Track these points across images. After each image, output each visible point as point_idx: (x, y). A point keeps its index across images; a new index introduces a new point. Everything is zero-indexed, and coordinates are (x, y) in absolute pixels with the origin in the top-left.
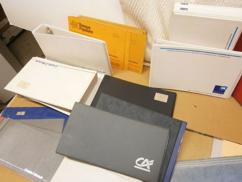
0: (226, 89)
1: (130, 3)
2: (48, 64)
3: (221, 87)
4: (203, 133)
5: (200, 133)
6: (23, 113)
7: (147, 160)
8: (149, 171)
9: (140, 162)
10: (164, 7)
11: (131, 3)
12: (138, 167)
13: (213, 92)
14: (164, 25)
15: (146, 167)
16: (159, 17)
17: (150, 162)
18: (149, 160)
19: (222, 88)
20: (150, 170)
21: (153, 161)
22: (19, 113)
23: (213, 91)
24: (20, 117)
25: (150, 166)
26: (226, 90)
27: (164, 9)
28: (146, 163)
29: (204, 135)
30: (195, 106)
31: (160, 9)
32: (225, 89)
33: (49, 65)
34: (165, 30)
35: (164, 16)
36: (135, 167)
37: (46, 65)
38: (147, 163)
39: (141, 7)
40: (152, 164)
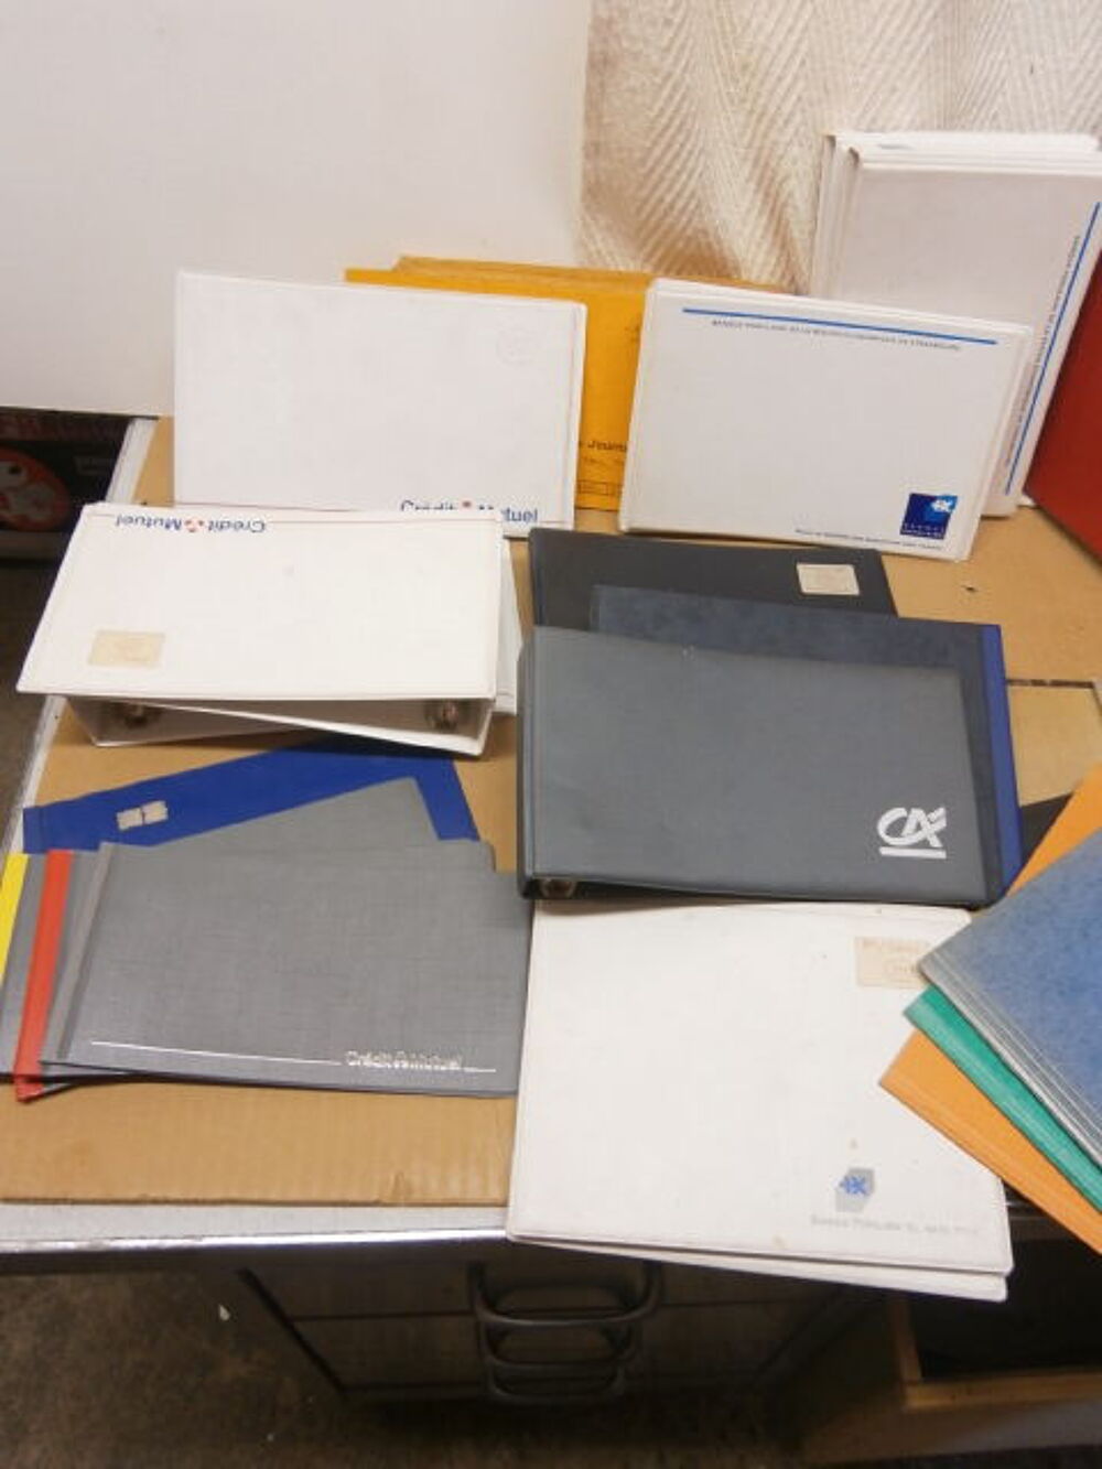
0: (952, 507)
1: (648, 144)
2: (201, 523)
3: (933, 499)
4: (1049, 678)
5: (1038, 683)
6: (156, 812)
7: (917, 814)
8: (942, 855)
9: (896, 828)
10: (795, 150)
11: (655, 143)
12: (896, 848)
13: (902, 533)
14: (784, 237)
15: (924, 844)
16: (759, 203)
17: (933, 816)
18: (928, 810)
19: (936, 506)
20: (944, 848)
21: (941, 811)
22: (129, 819)
23: (903, 527)
24: (146, 835)
25: (940, 835)
26: (954, 512)
27: (795, 162)
28: (919, 827)
29: (1057, 684)
30: (970, 589)
31: (767, 164)
32: (947, 510)
33: (210, 529)
34: (788, 261)
35: (790, 195)
36: (884, 851)
37: (192, 531)
38: (924, 823)
39: (697, 159)
40: (942, 824)
